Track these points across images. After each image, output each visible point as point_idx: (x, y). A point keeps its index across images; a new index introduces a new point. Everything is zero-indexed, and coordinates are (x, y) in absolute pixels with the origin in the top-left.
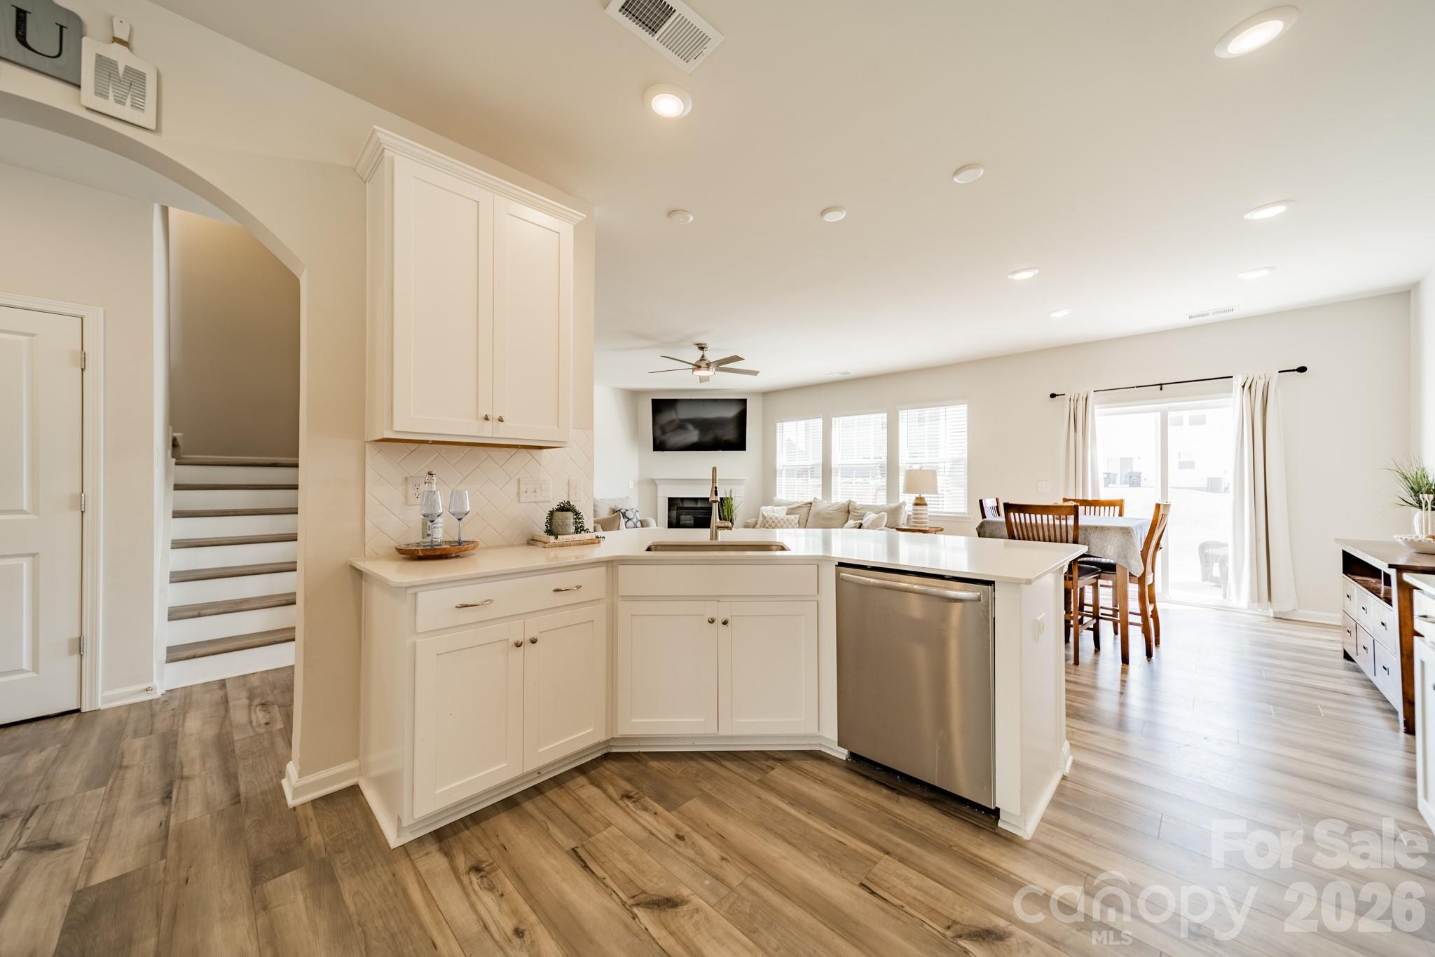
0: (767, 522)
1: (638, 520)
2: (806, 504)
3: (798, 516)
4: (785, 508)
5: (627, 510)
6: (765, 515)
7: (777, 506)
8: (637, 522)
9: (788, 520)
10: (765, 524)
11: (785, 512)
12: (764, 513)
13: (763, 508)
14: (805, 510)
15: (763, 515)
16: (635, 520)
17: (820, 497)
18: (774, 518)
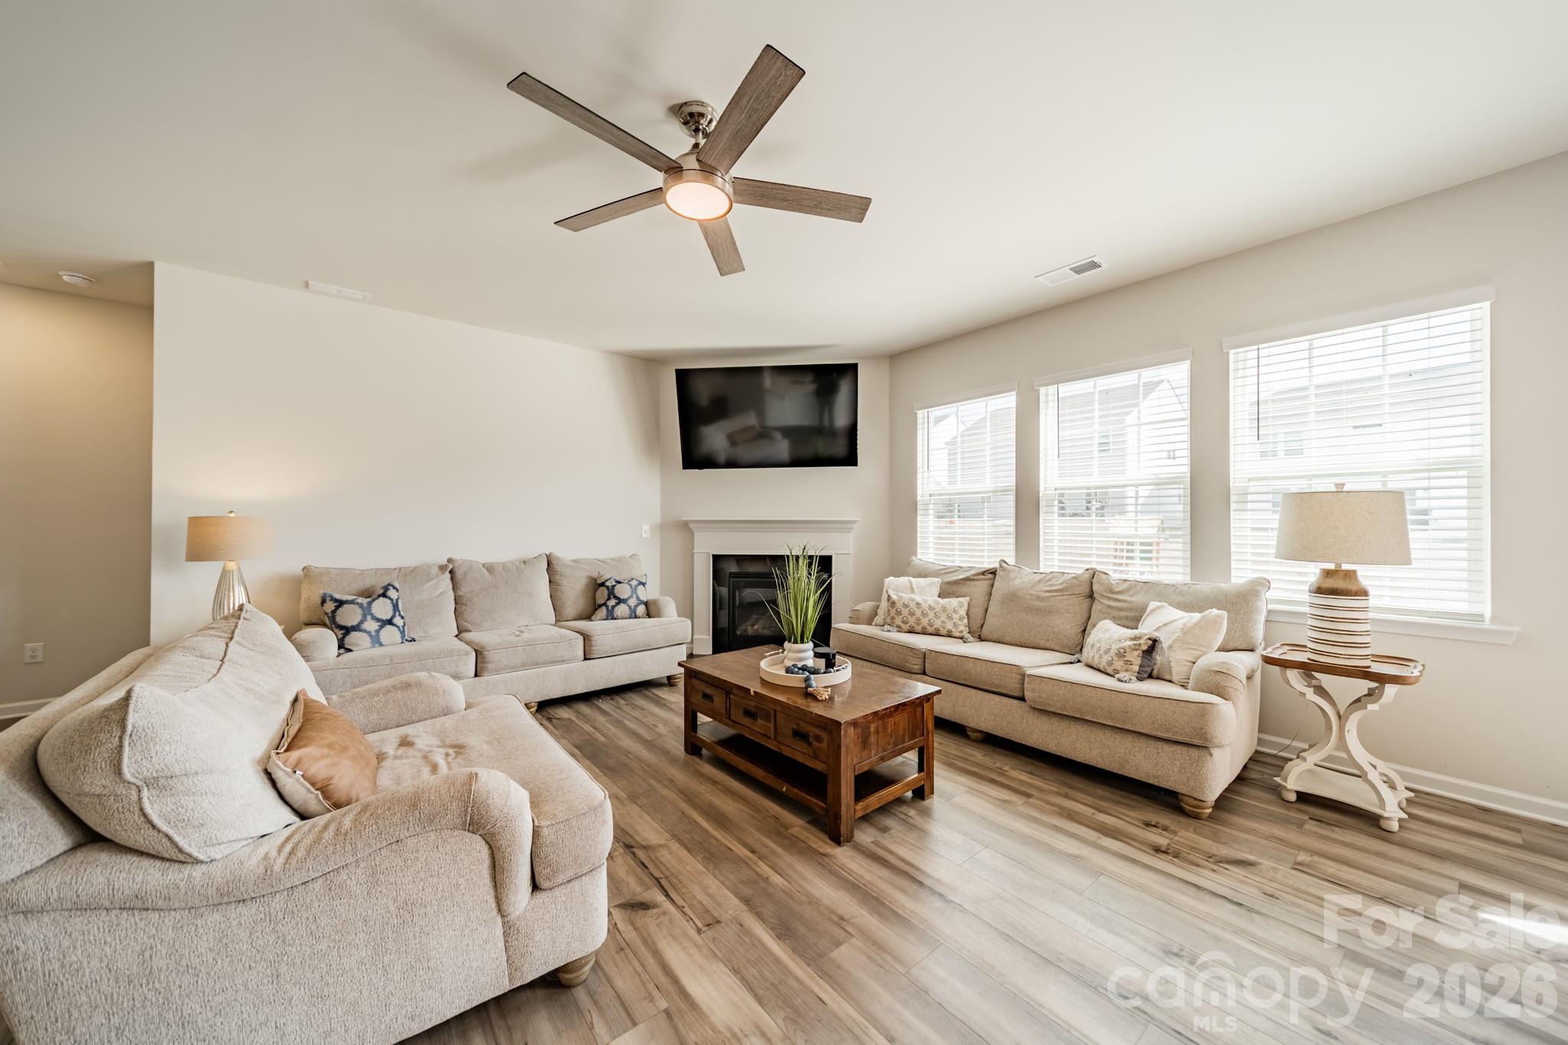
0: (899, 613)
1: (641, 602)
2: (983, 573)
3: (965, 601)
4: (938, 580)
5: (619, 582)
6: (894, 597)
7: (920, 576)
8: (636, 606)
9: (944, 609)
10: (893, 618)
11: (936, 591)
12: (891, 593)
13: (890, 580)
14: (981, 586)
15: (889, 596)
16: (632, 602)
17: (1011, 561)
18: (913, 605)
